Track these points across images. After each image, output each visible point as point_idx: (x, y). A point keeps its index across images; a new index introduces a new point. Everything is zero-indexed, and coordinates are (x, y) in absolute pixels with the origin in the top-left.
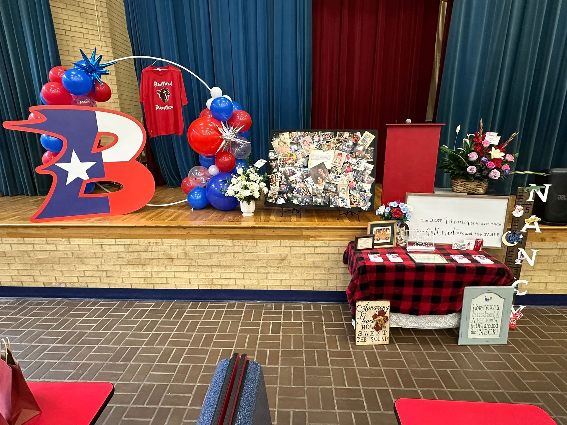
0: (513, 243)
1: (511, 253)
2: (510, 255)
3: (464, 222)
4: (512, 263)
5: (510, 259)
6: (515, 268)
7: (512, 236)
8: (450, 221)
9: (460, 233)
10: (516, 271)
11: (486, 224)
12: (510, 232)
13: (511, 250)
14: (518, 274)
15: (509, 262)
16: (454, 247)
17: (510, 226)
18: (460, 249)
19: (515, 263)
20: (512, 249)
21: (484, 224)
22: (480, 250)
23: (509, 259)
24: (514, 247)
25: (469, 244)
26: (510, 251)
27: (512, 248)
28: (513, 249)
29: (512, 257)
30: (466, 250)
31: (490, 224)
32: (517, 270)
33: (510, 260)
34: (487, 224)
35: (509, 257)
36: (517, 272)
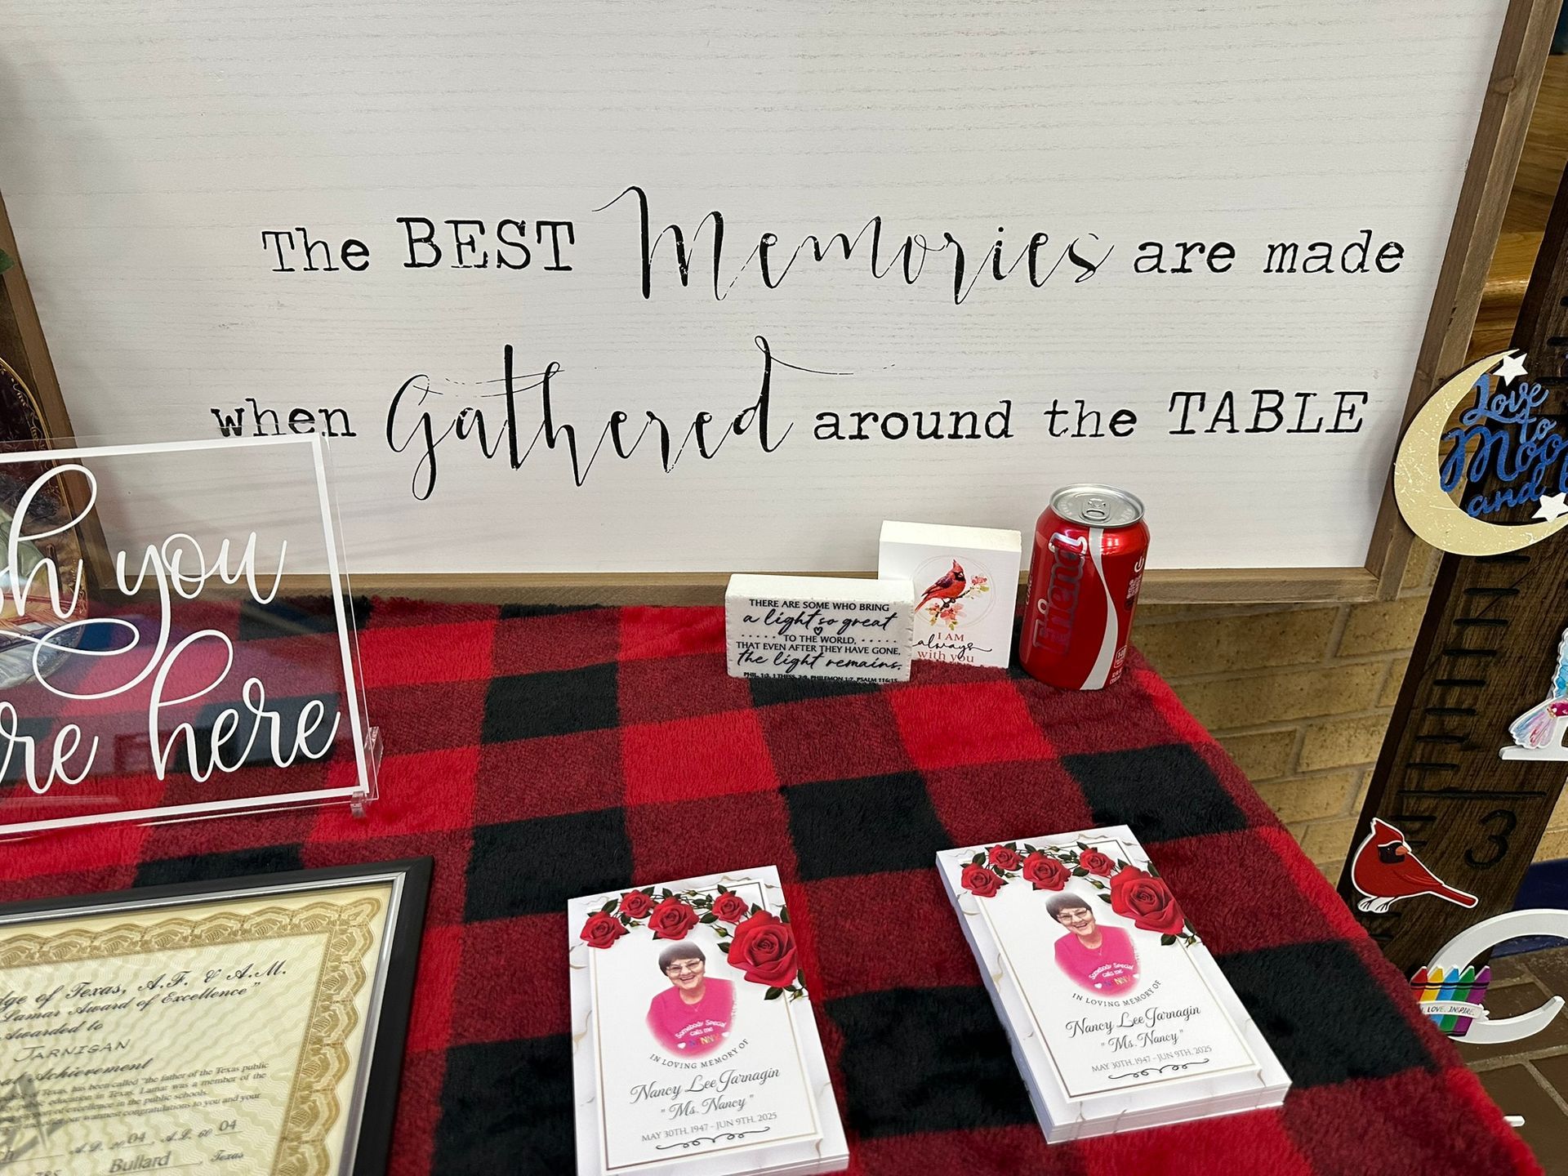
0: (1523, 515)
1: (1473, 638)
2: (1465, 668)
3: (890, 246)
4: (1472, 747)
5: (1457, 711)
6: (1494, 806)
7: (1524, 419)
8: (700, 248)
9: (848, 426)
10: (1499, 824)
11: (1196, 260)
12: (1513, 368)
13: (1481, 604)
14: (1507, 858)
15: (1445, 737)
16: (746, 656)
17: (1519, 275)
18: (821, 670)
19: (1508, 754)
20: (1499, 593)
21: (1173, 257)
22: (1096, 680)
23: (1441, 711)
24: (1520, 570)
25: (950, 587)
26: (1465, 622)
27: (1499, 579)
28: (1512, 592)
29: (1480, 683)
30: (904, 675)
31: (1251, 256)
32: (1513, 823)
33: (1452, 722)
34: (1221, 253)
35: (1450, 683)
36: (1501, 840)
